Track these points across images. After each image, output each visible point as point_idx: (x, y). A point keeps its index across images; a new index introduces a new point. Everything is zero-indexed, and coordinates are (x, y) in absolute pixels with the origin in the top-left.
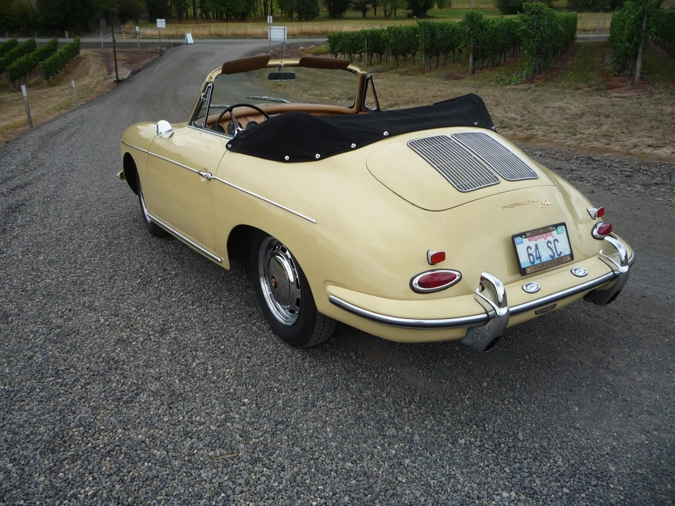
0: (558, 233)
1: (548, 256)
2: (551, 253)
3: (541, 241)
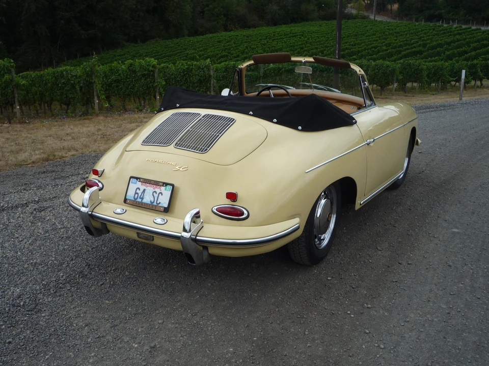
0: (165, 190)
1: (149, 200)
2: (152, 200)
3: (150, 189)
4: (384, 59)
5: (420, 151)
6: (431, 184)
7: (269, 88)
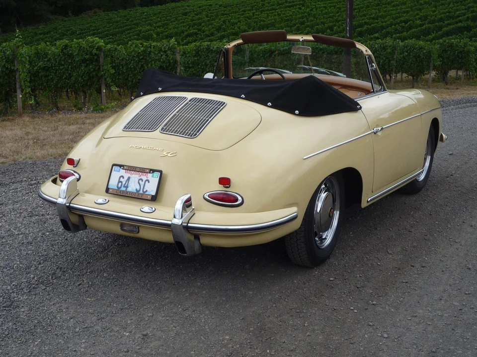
0: (153, 177)
1: (135, 189)
4: (418, 38)
5: (451, 153)
6: (460, 188)
7: (261, 72)
